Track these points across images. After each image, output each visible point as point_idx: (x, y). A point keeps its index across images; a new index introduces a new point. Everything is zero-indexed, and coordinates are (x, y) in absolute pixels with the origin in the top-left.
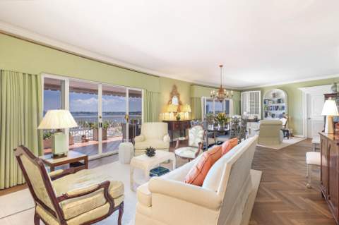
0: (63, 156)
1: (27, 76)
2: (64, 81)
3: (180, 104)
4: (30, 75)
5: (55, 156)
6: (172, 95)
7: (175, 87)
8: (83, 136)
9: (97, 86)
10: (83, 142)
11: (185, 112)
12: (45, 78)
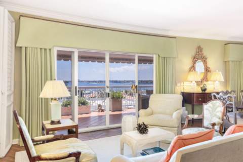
0: (59, 122)
1: (43, 50)
2: (74, 52)
3: (207, 70)
4: (45, 49)
5: (53, 123)
6: (195, 59)
7: (200, 49)
8: (99, 106)
9: (104, 54)
10: (99, 112)
11: (215, 81)
12: (58, 51)
